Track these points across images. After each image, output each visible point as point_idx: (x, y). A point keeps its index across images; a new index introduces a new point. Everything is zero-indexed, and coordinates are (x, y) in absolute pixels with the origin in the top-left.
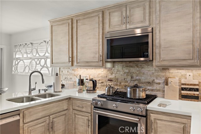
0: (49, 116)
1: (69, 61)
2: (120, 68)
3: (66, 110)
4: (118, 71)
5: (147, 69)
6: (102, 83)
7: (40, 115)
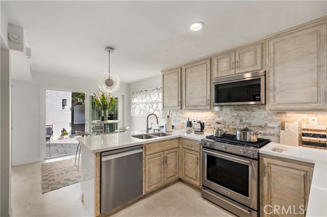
0: (163, 151)
1: (179, 105)
2: (228, 112)
3: (177, 147)
4: (226, 114)
5: (258, 113)
6: (210, 125)
7: (157, 150)
